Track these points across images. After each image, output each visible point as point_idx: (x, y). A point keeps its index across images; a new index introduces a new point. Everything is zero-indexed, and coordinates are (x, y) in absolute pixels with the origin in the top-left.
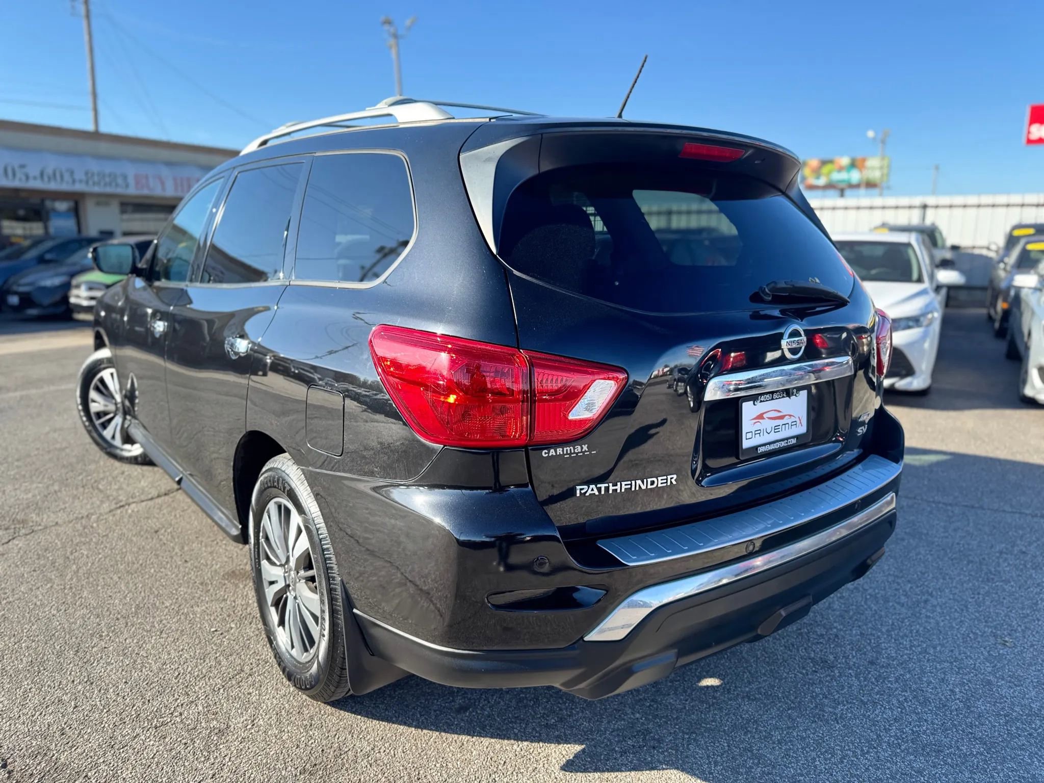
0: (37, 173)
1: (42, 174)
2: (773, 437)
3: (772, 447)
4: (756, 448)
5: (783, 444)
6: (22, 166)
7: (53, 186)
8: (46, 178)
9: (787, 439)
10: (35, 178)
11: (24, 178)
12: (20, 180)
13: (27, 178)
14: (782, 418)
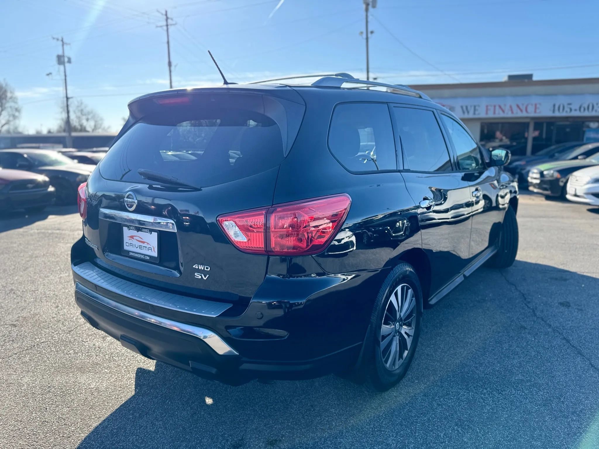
0: (578, 108)
1: (580, 108)
2: (138, 250)
3: (136, 255)
4: (129, 252)
5: (142, 257)
6: (570, 104)
7: (586, 114)
8: (582, 109)
9: (145, 255)
10: (576, 110)
11: (569, 110)
12: (567, 112)
13: (571, 110)
14: (144, 242)
